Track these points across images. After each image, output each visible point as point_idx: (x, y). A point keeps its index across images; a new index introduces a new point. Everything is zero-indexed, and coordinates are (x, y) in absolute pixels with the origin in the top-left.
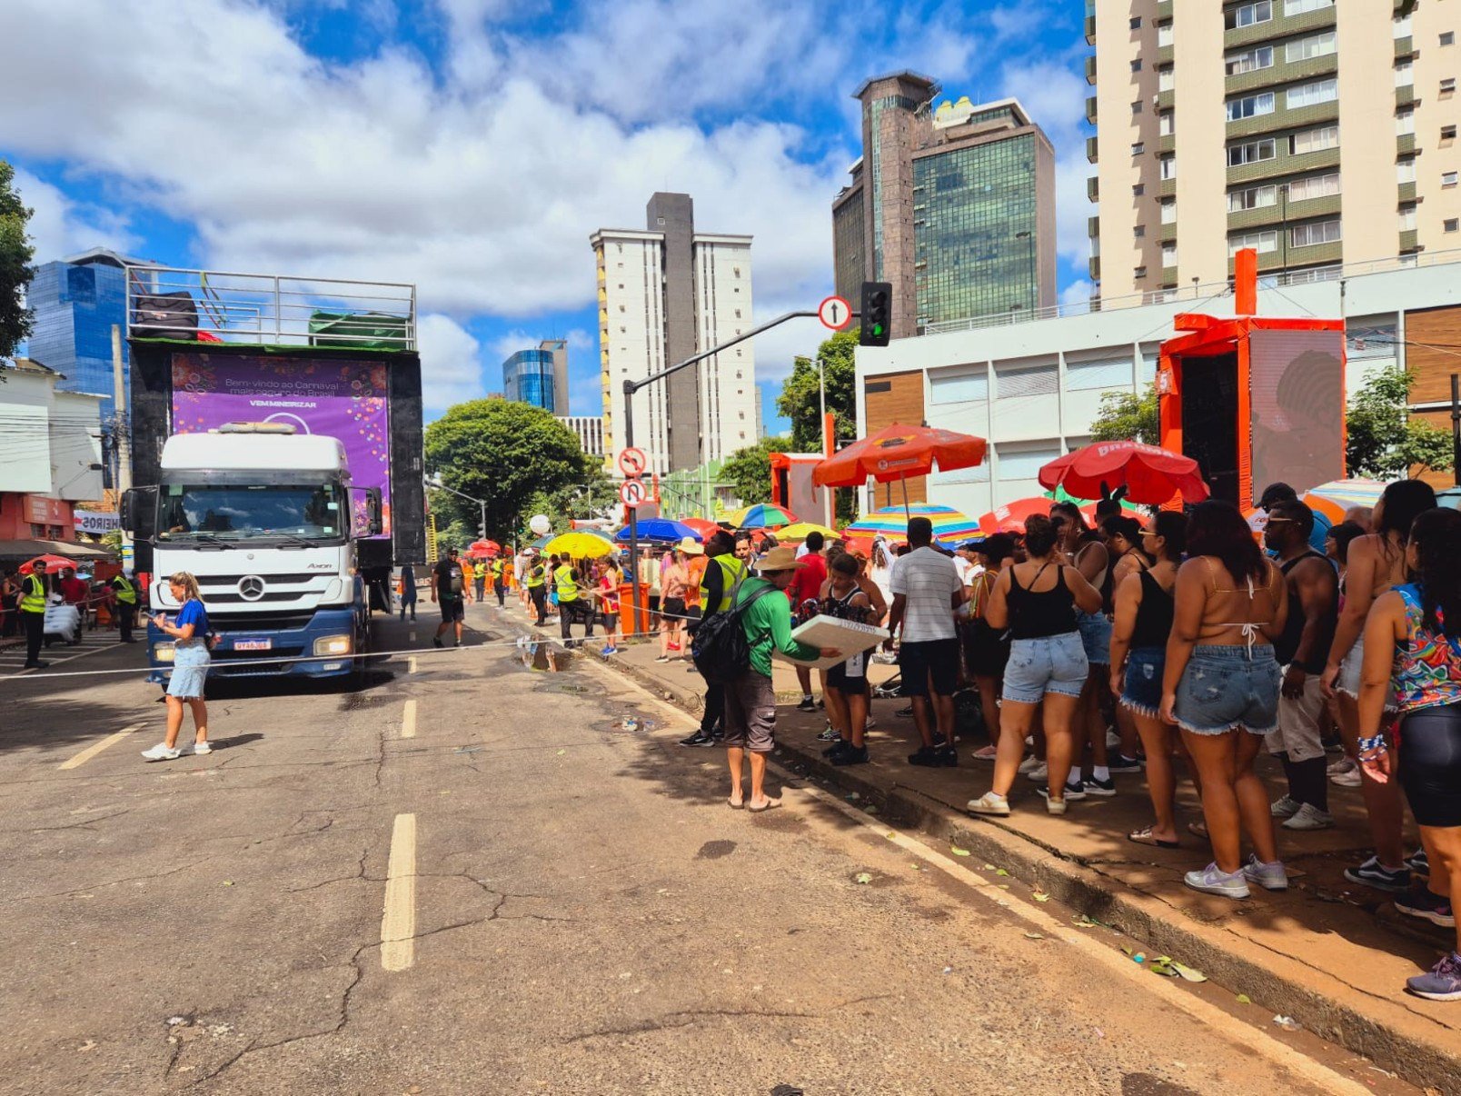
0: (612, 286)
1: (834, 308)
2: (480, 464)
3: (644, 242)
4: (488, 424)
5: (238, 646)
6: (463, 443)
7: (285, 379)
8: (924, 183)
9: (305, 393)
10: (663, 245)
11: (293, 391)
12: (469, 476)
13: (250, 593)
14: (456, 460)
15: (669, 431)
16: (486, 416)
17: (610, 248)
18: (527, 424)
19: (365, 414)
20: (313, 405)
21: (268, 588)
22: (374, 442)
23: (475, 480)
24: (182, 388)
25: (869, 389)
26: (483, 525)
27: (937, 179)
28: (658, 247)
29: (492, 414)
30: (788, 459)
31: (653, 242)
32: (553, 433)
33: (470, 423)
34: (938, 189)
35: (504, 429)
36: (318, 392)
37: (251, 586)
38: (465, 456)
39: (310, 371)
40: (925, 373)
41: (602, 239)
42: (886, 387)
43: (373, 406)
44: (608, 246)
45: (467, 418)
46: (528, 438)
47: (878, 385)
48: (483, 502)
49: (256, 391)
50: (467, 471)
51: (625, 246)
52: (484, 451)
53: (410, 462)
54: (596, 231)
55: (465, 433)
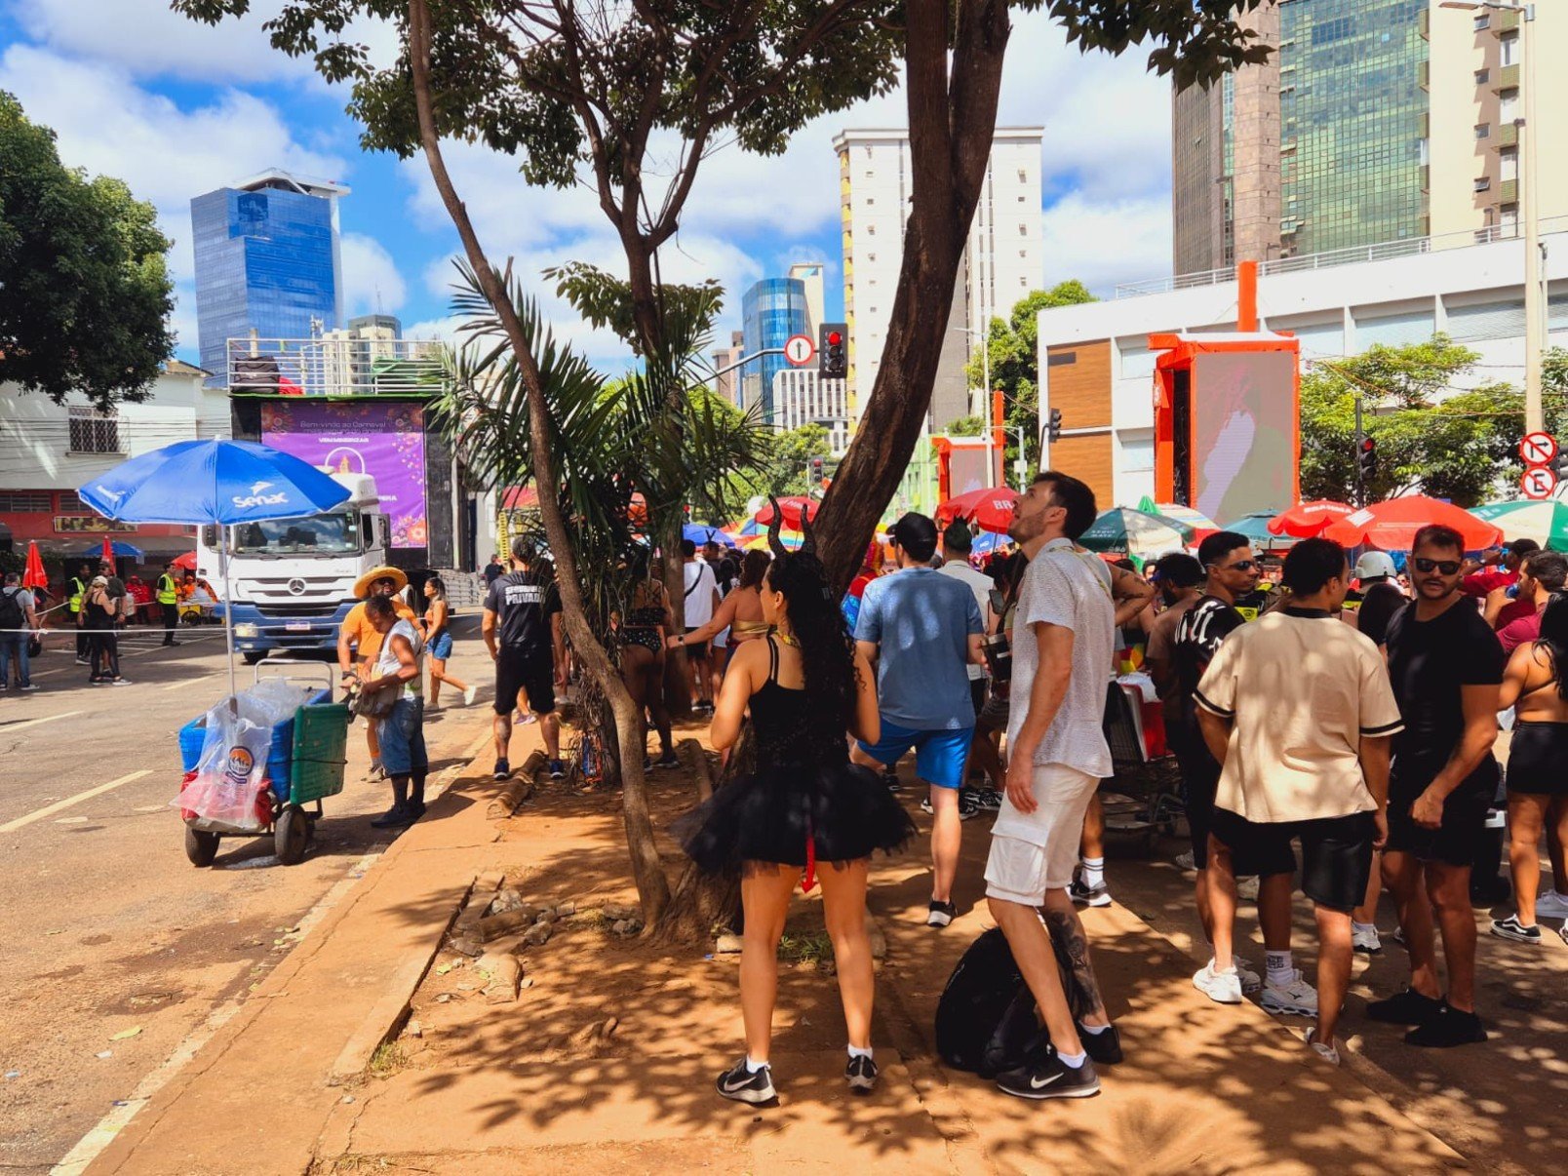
0: (858, 202)
3: (900, 142)
5: (289, 628)
7: (342, 420)
8: (1293, 35)
9: (361, 430)
11: (351, 429)
13: (297, 590)
17: (855, 151)
19: (406, 446)
20: (366, 440)
21: (309, 586)
22: (413, 470)
24: (268, 429)
25: (1053, 361)
27: (1314, 27)
30: (950, 445)
34: (1314, 42)
36: (370, 429)
37: (296, 584)
39: (364, 413)
40: (1113, 343)
41: (847, 142)
42: (1070, 359)
43: (413, 439)
44: (853, 150)
47: (1063, 356)
49: (323, 430)
51: (875, 149)
53: (442, 485)
54: (840, 132)
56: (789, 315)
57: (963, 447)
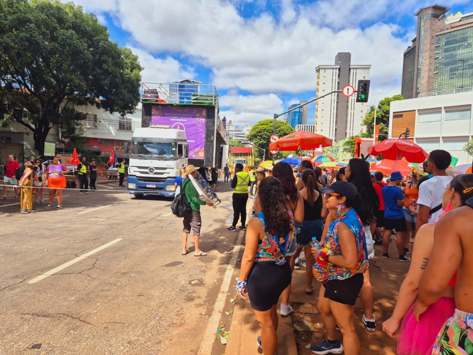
0: (321, 83)
1: (348, 89)
2: (264, 138)
3: (333, 68)
4: (268, 126)
5: (147, 186)
6: (260, 132)
7: (178, 113)
8: (440, 43)
9: (184, 117)
10: (339, 69)
11: (181, 116)
12: (261, 142)
13: (151, 172)
14: (258, 137)
15: (336, 129)
16: (268, 124)
17: (322, 71)
18: (279, 127)
19: (200, 123)
20: (186, 120)
21: (156, 171)
22: (201, 132)
23: (263, 143)
24: (154, 115)
25: (395, 117)
26: (264, 157)
27: (445, 42)
28: (337, 70)
29: (269, 124)
30: (361, 140)
31: (336, 68)
32: (287, 130)
33: (263, 126)
34: (445, 45)
35: (272, 128)
36: (188, 117)
37: (151, 170)
38: (261, 136)
39: (186, 111)
40: (417, 111)
41: (319, 69)
42: (401, 116)
43: (202, 121)
44: (321, 70)
45: (262, 125)
46: (279, 131)
47: (398, 115)
48: (264, 150)
49: (172, 116)
50: (261, 140)
51: (327, 70)
52: (266, 135)
53: (211, 138)
54: (318, 66)
55: (261, 129)
56: (299, 113)
57: (365, 141)
